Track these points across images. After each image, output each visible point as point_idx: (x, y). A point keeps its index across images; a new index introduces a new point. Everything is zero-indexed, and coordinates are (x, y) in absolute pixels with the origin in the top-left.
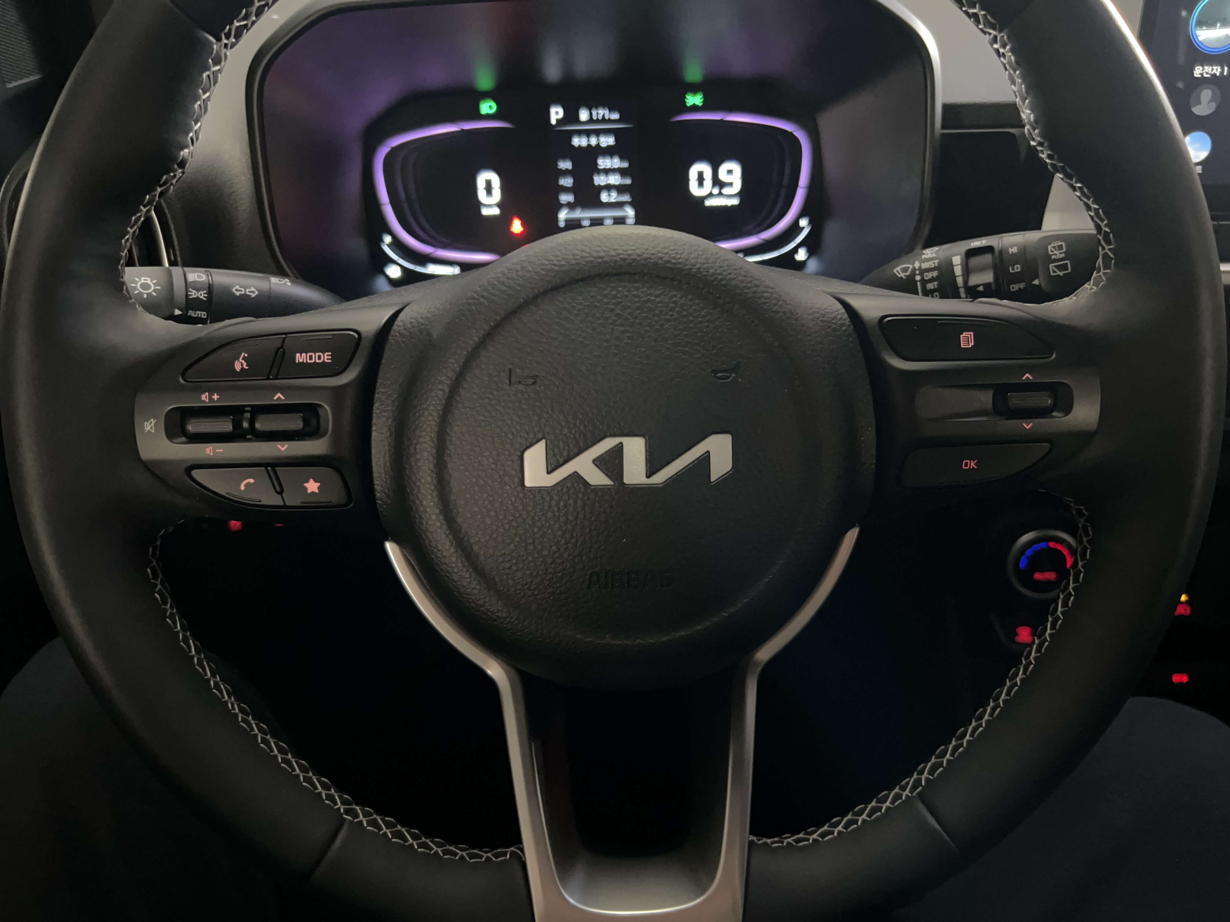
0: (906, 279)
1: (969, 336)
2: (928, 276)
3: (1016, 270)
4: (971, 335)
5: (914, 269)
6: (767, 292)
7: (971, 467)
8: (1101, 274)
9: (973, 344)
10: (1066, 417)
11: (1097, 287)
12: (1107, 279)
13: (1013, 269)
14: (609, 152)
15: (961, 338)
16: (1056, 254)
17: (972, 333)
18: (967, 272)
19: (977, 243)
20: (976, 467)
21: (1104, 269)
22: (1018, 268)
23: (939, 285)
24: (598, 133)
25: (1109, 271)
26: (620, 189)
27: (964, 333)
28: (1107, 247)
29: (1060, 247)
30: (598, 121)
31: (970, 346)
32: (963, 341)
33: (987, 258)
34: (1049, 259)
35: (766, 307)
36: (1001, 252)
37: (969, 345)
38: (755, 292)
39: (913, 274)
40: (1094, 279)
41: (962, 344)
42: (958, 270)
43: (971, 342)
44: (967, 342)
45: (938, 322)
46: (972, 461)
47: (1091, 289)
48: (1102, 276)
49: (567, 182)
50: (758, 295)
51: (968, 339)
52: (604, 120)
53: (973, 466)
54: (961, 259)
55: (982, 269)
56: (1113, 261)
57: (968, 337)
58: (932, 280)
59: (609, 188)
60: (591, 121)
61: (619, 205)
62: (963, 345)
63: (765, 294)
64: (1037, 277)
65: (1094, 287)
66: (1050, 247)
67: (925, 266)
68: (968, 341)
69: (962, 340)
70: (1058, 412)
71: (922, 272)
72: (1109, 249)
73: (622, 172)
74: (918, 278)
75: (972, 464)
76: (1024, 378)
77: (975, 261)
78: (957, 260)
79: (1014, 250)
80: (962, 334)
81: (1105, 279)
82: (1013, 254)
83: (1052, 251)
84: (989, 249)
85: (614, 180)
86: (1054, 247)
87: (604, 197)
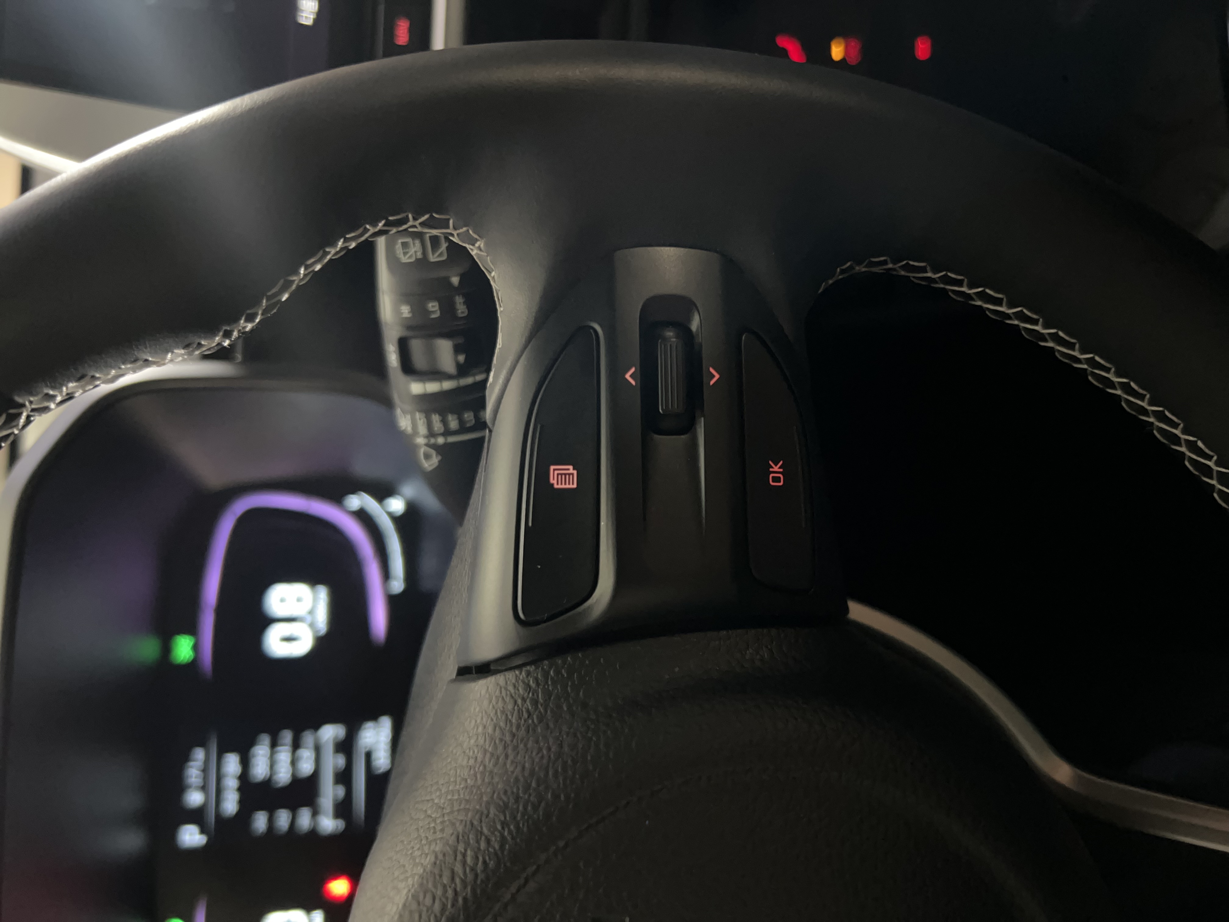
0: (441, 455)
1: (556, 472)
2: (438, 426)
3: (437, 308)
4: (554, 470)
5: (427, 445)
6: (464, 855)
7: (781, 470)
8: (455, 233)
9: (571, 467)
10: (698, 305)
11: (477, 240)
12: (465, 226)
13: (433, 312)
14: (245, 763)
15: (560, 486)
16: (416, 252)
17: (552, 468)
18: (436, 374)
19: (393, 358)
20: (781, 463)
21: (448, 227)
22: (433, 306)
23: (452, 412)
24: (219, 778)
25: (451, 222)
26: (296, 745)
27: (552, 481)
28: (411, 223)
29: (405, 245)
30: (205, 778)
31: (575, 472)
32: (565, 484)
33: (417, 346)
34: (422, 263)
35: (492, 862)
36: (409, 328)
37: (573, 474)
38: (464, 882)
39: (435, 447)
40: (463, 242)
41: (571, 486)
42: (432, 387)
43: (568, 469)
44: (567, 476)
45: (530, 524)
46: (771, 470)
47: (479, 248)
48: (458, 231)
49: (283, 818)
50: (470, 877)
51: (561, 474)
52: (205, 770)
53: (780, 468)
54: (416, 381)
55: (431, 353)
56: (435, 215)
57: (558, 474)
58: (444, 422)
59: (294, 762)
60: (204, 788)
61: (318, 749)
62: (573, 484)
63: (469, 860)
64: (446, 281)
65: (477, 245)
66: (405, 259)
67: (422, 429)
68: (565, 474)
69: (563, 486)
70: (689, 320)
71: (431, 434)
72: (415, 219)
73: (274, 745)
74: (441, 440)
75: (776, 469)
76: (633, 383)
77: (419, 360)
78: (417, 388)
79: (406, 311)
80: (553, 485)
81: (465, 229)
82: (412, 311)
83: (410, 257)
84: (403, 345)
85: (284, 756)
86: (405, 254)
87: (306, 767)
